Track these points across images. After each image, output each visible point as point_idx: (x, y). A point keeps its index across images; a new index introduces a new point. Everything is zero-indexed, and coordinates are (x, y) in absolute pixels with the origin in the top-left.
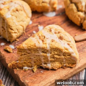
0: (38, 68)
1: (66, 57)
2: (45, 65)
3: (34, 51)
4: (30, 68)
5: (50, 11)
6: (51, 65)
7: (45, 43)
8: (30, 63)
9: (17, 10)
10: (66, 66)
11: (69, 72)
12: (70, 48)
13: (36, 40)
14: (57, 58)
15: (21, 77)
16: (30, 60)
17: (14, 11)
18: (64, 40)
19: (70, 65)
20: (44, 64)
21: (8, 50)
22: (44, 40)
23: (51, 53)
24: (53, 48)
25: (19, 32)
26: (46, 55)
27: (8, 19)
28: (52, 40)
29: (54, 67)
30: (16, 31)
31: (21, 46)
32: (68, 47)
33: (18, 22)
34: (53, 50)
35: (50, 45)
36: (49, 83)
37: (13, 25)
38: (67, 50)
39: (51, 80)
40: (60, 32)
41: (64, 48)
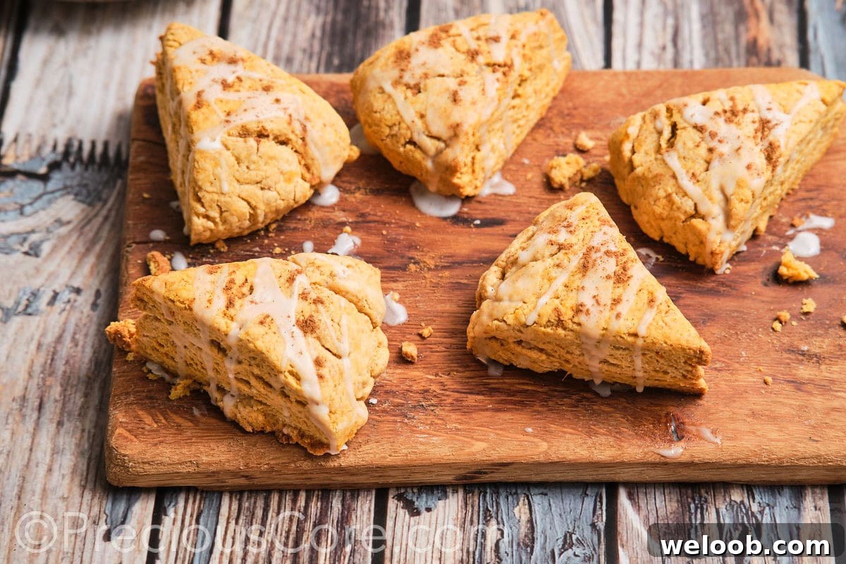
1: (289, 405)
2: (218, 396)
3: (186, 323)
4: (167, 377)
5: (432, 190)
6: (236, 407)
7: (233, 314)
9: (261, 135)
10: (289, 437)
12: (316, 378)
13: (209, 287)
16: (173, 348)
17: (245, 133)
18: (318, 338)
19: (307, 441)
20: (217, 389)
23: (240, 362)
24: (248, 350)
25: (224, 221)
26: (224, 363)
28: (268, 316)
29: (243, 416)
32: (308, 369)
33: (235, 183)
34: (247, 355)
35: (242, 332)
36: (188, 464)
37: (209, 184)
38: (298, 378)
39: (205, 459)
40: (322, 303)
41: (290, 369)
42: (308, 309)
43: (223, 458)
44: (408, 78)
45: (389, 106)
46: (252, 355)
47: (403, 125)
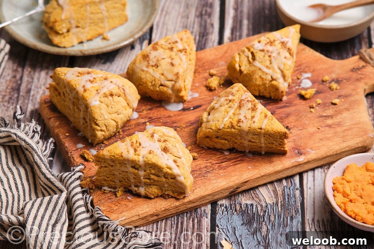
0: (124, 192)
1: (168, 181)
2: (136, 189)
3: (120, 163)
4: (112, 190)
5: (173, 101)
6: (145, 190)
7: (138, 153)
8: (113, 182)
9: (112, 95)
10: (168, 195)
11: (173, 205)
12: (176, 167)
13: (125, 147)
14: (155, 180)
15: (95, 201)
16: (114, 177)
17: (105, 96)
18: (171, 153)
19: (176, 194)
20: (135, 186)
21: (86, 156)
22: (138, 149)
23: (145, 171)
24: (149, 164)
25: (108, 130)
26: (138, 173)
27: (94, 106)
28: (151, 151)
29: (149, 193)
30: (104, 128)
31: (101, 153)
32: (173, 165)
33: (109, 114)
34: (148, 167)
35: (144, 158)
36: (135, 216)
37: (100, 117)
38: (170, 169)
39: (141, 212)
40: (167, 141)
41: (167, 166)
42: (163, 145)
43: (147, 210)
44: (151, 63)
45: (148, 75)
46: (150, 166)
47: (157, 80)
